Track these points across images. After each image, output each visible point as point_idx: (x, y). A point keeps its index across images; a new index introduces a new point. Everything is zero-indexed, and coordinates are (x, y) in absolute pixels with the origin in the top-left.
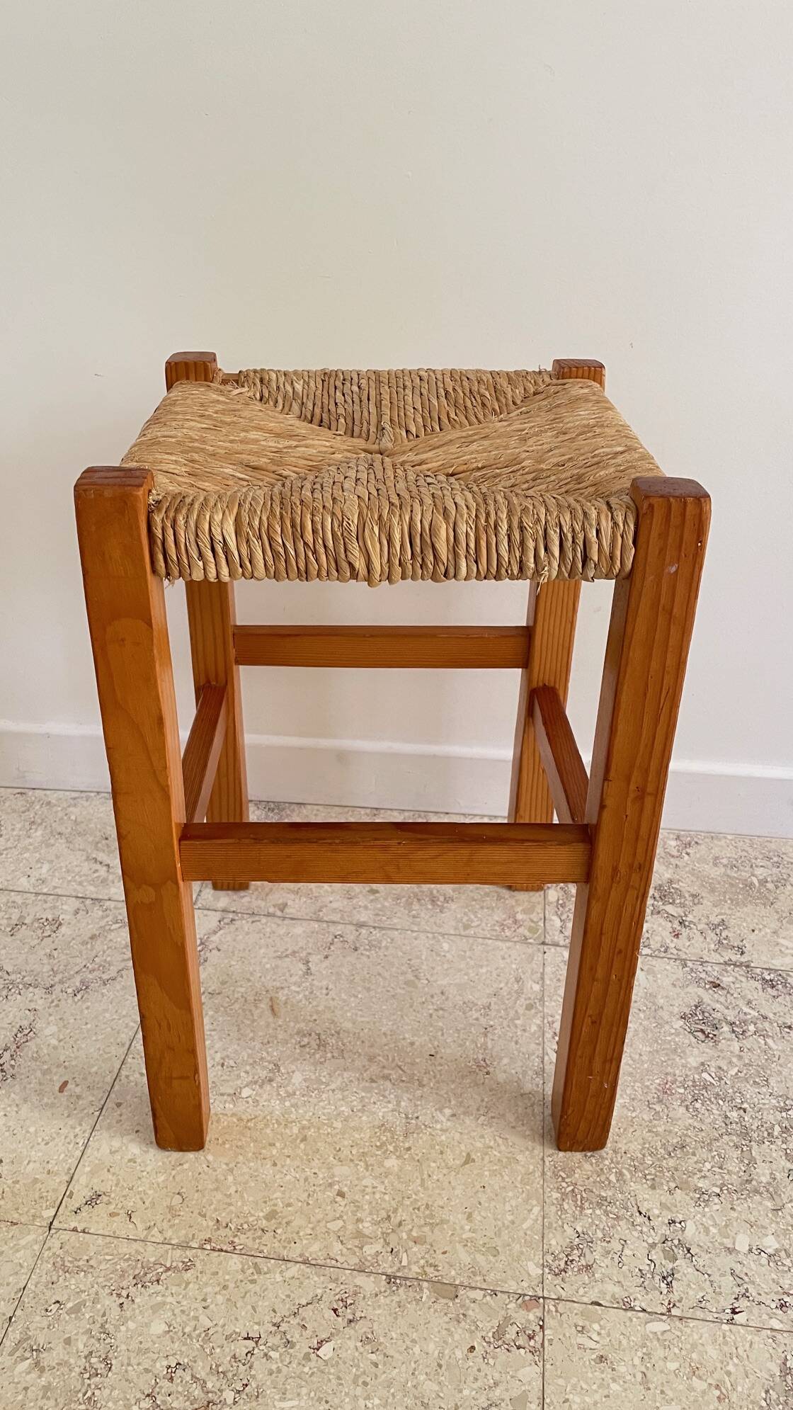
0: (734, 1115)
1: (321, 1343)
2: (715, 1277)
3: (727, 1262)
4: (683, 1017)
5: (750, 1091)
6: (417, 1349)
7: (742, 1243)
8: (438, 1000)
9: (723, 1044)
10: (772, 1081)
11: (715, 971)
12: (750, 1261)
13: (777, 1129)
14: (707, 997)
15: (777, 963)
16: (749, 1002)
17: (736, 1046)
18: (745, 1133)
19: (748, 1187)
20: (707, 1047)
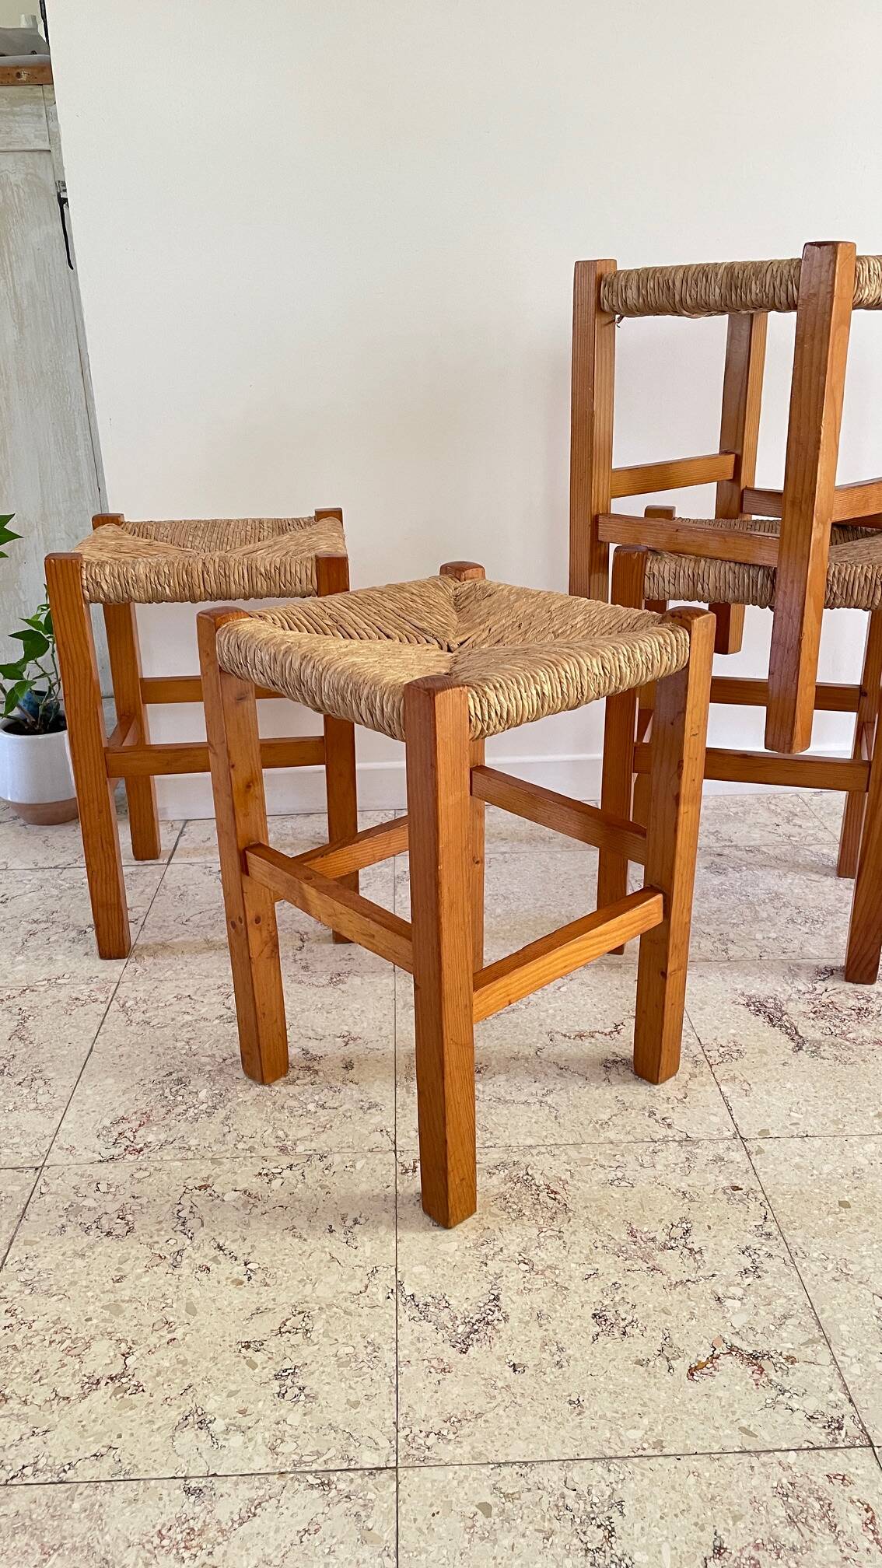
0: (743, 898)
1: (559, 988)
2: (749, 948)
3: (753, 943)
4: (706, 868)
5: (749, 889)
6: (609, 984)
7: (759, 936)
8: (566, 876)
9: (730, 875)
10: (761, 885)
11: (719, 850)
12: (765, 942)
13: (767, 901)
14: (717, 860)
15: (752, 843)
16: (741, 859)
17: (738, 875)
18: (751, 903)
19: (756, 919)
20: (722, 878)
